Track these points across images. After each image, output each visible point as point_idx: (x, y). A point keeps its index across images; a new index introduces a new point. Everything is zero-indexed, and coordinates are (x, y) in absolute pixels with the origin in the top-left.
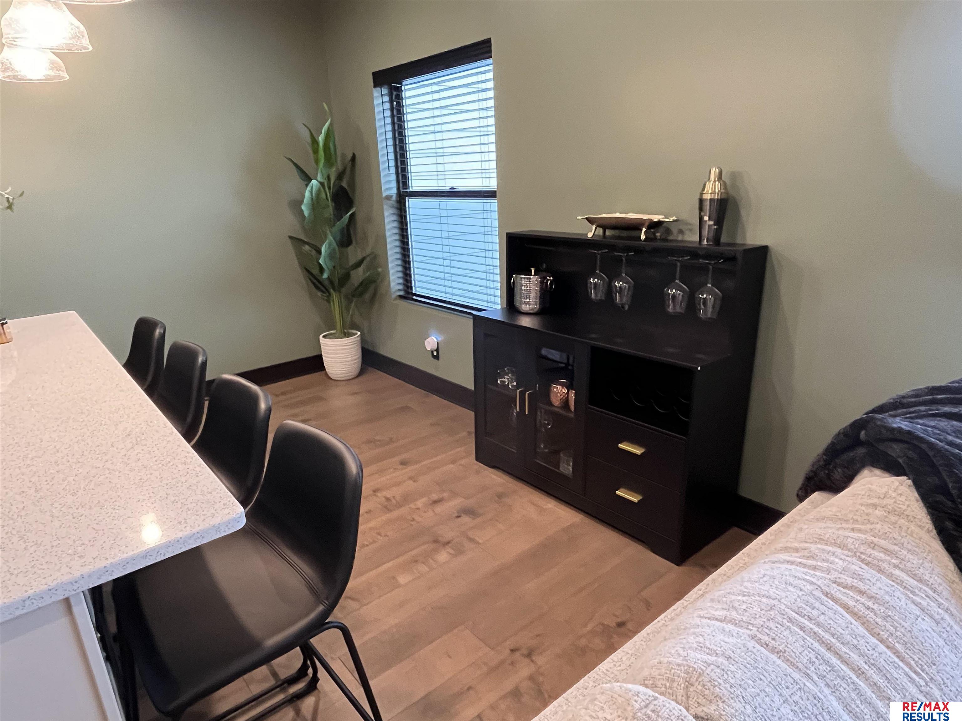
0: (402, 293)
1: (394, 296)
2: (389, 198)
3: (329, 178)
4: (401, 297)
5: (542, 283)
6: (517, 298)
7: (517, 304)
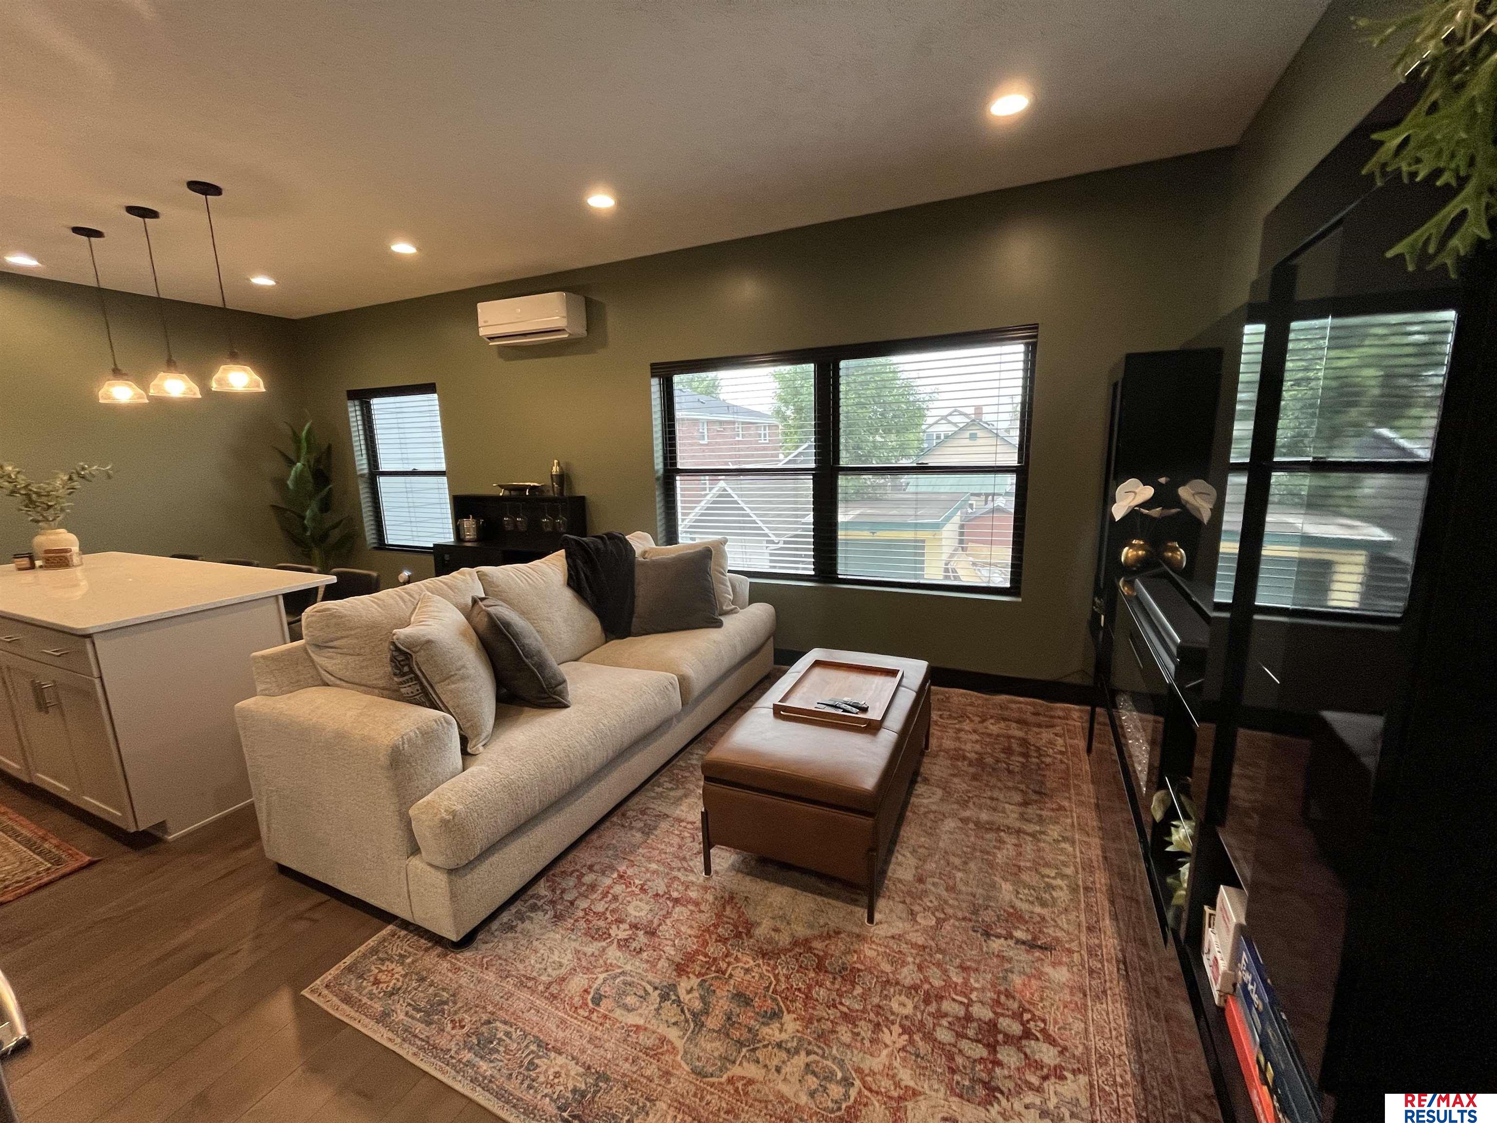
0: (375, 545)
1: (370, 547)
2: (362, 476)
3: (308, 461)
4: (375, 548)
5: (477, 523)
6: (462, 532)
7: (462, 537)
